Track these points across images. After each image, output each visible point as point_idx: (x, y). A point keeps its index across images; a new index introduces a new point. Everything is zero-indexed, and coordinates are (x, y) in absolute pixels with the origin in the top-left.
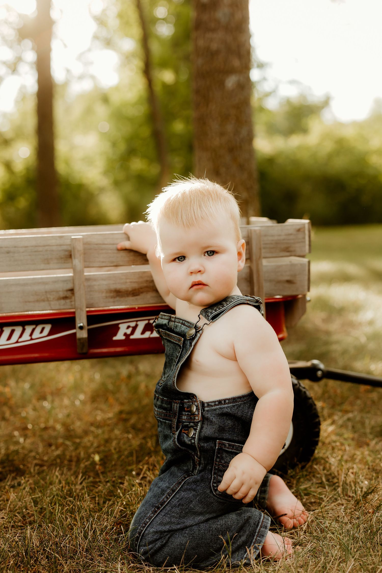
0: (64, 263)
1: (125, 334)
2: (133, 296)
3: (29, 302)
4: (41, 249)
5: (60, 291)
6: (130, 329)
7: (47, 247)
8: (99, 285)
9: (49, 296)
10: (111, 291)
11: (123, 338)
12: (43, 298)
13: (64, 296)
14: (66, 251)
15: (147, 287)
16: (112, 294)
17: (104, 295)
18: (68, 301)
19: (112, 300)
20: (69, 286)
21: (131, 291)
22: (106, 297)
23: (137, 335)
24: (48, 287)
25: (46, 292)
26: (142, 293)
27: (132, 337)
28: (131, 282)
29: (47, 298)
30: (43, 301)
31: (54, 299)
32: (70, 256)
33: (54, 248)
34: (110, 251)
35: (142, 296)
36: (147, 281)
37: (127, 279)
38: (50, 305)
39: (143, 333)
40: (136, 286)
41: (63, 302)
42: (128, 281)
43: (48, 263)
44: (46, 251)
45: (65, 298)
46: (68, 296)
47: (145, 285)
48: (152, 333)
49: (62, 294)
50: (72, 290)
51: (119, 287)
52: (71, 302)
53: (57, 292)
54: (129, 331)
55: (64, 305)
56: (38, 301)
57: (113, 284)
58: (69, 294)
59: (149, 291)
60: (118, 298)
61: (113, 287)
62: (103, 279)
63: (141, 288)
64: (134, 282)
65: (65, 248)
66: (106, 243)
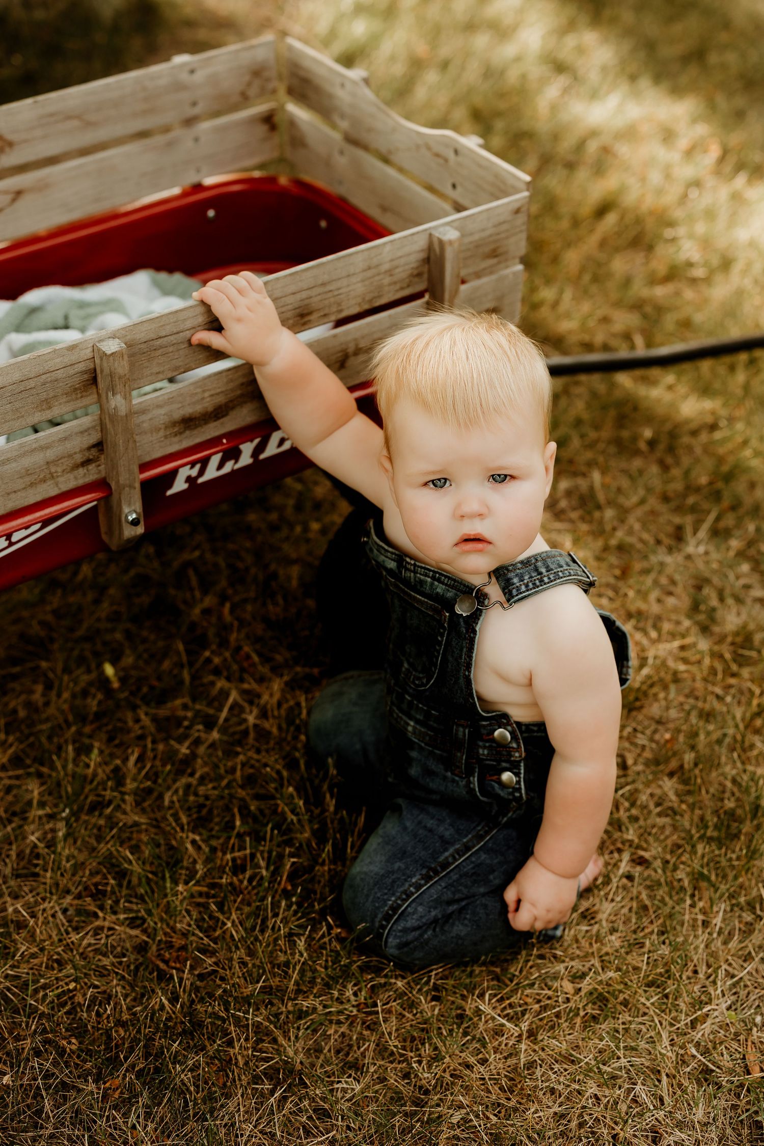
0: (82, 397)
1: (189, 479)
2: (215, 421)
3: (15, 492)
4: (32, 384)
5: (75, 453)
6: (198, 466)
7: (44, 377)
8: (151, 419)
9: (53, 470)
10: (174, 424)
11: (186, 486)
12: (41, 476)
13: (84, 459)
14: (85, 372)
15: (242, 396)
16: (176, 429)
17: (162, 433)
18: (92, 467)
19: (176, 439)
20: (94, 438)
21: (212, 412)
22: (166, 437)
23: (211, 473)
24: (50, 454)
25: (48, 463)
26: (233, 408)
27: (200, 480)
28: (212, 396)
29: (51, 473)
30: (44, 481)
31: (63, 471)
32: (94, 381)
33: (60, 374)
34: (171, 349)
35: (233, 414)
36: (242, 384)
37: (204, 391)
38: (57, 485)
39: (220, 466)
40: (221, 399)
41: (81, 471)
42: (207, 394)
43: (50, 408)
44: (44, 384)
45: (86, 463)
46: (91, 457)
47: (239, 392)
48: (236, 462)
49: (79, 458)
50: (99, 446)
51: (188, 411)
52: (99, 466)
53: (70, 456)
54: (194, 472)
55: (85, 474)
56: (32, 485)
57: (179, 409)
58: (94, 452)
59: (245, 402)
60: (188, 432)
61: (177, 415)
62: (159, 406)
63: (231, 401)
64: (218, 394)
65: (81, 367)
66: (164, 334)
